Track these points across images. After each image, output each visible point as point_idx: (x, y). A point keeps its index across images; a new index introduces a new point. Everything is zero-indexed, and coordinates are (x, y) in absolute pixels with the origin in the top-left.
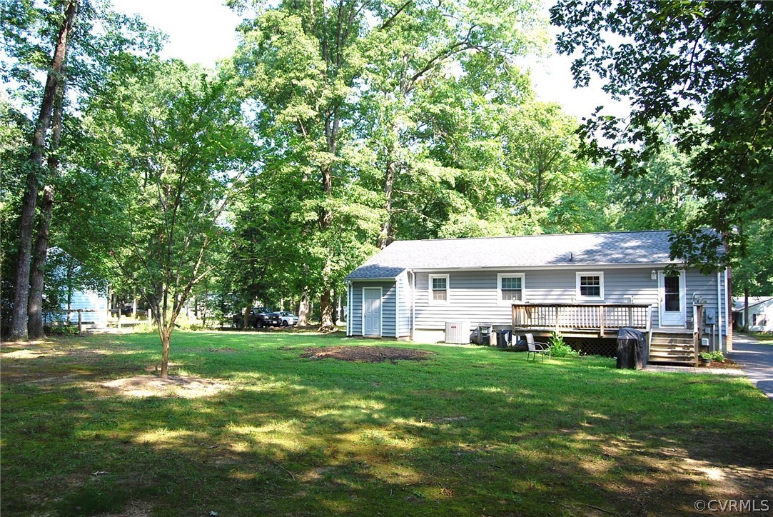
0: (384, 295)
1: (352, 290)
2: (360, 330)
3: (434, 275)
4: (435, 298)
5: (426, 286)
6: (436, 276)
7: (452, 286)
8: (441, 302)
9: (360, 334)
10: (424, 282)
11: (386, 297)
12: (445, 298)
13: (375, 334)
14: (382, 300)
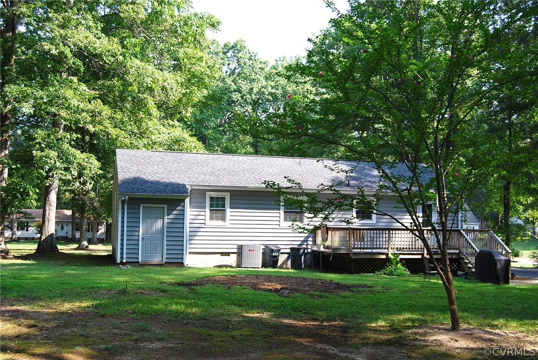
0: (168, 215)
1: (126, 207)
2: (136, 256)
3: (213, 193)
4: (211, 218)
5: (203, 205)
6: (214, 194)
7: (233, 206)
8: (220, 223)
9: (136, 260)
10: (201, 200)
11: (171, 216)
12: (224, 219)
13: (157, 260)
14: (166, 221)
